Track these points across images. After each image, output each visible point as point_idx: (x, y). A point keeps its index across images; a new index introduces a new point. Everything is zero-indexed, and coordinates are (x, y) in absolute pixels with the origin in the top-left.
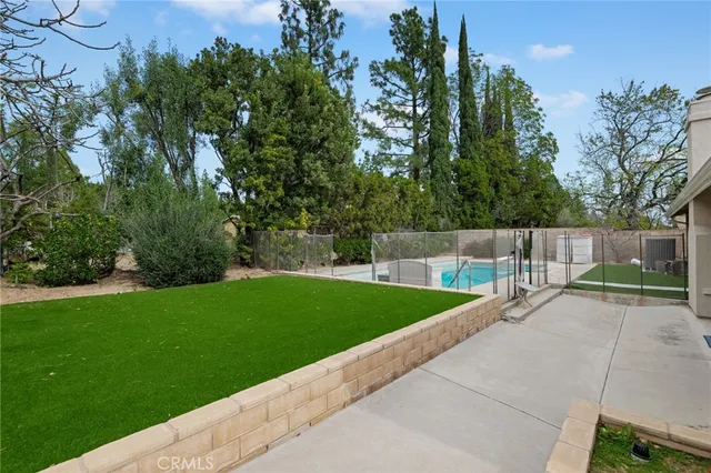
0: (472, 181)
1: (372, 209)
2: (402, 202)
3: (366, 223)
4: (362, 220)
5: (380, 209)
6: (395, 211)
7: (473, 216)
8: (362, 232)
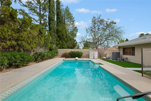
0: (62, 34)
1: (24, 35)
2: (40, 36)
3: (20, 42)
4: (17, 40)
5: (30, 35)
6: (37, 39)
7: (62, 45)
8: (17, 48)
